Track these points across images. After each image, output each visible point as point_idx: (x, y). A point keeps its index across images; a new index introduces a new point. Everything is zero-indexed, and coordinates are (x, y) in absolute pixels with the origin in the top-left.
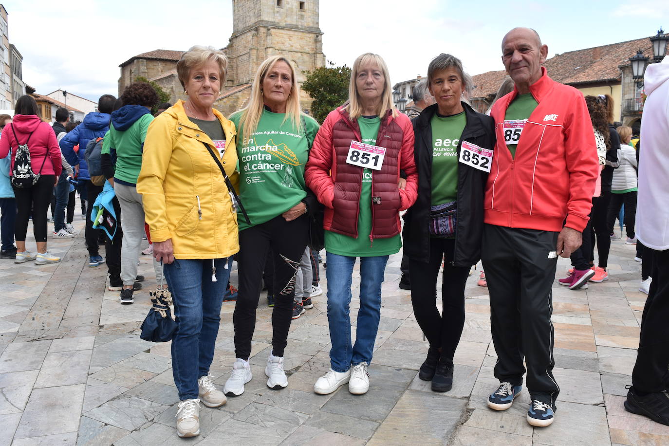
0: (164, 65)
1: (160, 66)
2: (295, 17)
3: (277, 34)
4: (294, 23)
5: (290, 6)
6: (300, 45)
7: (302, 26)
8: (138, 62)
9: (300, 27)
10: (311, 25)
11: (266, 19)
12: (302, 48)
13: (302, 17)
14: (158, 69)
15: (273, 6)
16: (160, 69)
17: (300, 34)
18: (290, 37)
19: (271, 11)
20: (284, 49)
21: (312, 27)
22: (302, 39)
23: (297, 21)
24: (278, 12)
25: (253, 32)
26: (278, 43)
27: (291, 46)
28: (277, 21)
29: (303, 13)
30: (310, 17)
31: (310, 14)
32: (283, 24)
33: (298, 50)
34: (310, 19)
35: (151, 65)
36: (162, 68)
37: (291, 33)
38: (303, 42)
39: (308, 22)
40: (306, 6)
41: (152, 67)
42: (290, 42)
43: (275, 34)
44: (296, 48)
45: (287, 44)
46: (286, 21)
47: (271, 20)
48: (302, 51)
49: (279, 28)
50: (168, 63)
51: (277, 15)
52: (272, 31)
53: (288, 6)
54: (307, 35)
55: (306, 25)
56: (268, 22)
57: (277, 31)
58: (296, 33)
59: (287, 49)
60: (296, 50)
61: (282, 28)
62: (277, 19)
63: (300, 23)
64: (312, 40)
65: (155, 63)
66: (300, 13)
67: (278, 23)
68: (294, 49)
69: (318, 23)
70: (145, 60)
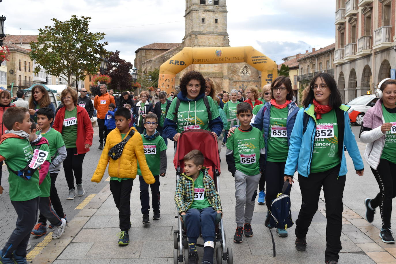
0: (155, 52)
1: (153, 53)
2: (212, 28)
3: (201, 38)
4: (212, 31)
5: (209, 22)
6: (215, 42)
7: (216, 32)
8: (141, 51)
9: (215, 32)
10: (222, 31)
11: (195, 30)
12: (216, 44)
13: (216, 27)
14: (152, 54)
15: (200, 23)
16: (153, 55)
17: (215, 36)
18: (209, 39)
19: (198, 25)
20: (206, 45)
21: (222, 32)
22: (216, 39)
23: (213, 30)
24: (202, 26)
25: (189, 37)
26: (202, 42)
27: (210, 43)
28: (202, 30)
29: (217, 25)
30: (221, 27)
31: (221, 25)
32: (205, 32)
33: (214, 45)
34: (221, 28)
35: (148, 52)
36: (154, 54)
37: (210, 36)
38: (217, 41)
39: (220, 29)
40: (219, 21)
41: (149, 54)
42: (209, 41)
43: (200, 38)
44: (212, 44)
45: (207, 42)
46: (207, 30)
47: (198, 30)
48: (216, 45)
49: (202, 35)
50: (158, 51)
51: (202, 27)
52: (199, 36)
53: (208, 22)
54: (219, 37)
55: (218, 31)
56: (196, 32)
57: (201, 36)
58: (213, 36)
59: (207, 45)
60: (212, 45)
61: (204, 34)
62: (202, 29)
63: (215, 31)
64: (222, 39)
65: (150, 51)
66: (215, 25)
67: (202, 32)
68: (211, 44)
69: (226, 30)
70: (145, 50)
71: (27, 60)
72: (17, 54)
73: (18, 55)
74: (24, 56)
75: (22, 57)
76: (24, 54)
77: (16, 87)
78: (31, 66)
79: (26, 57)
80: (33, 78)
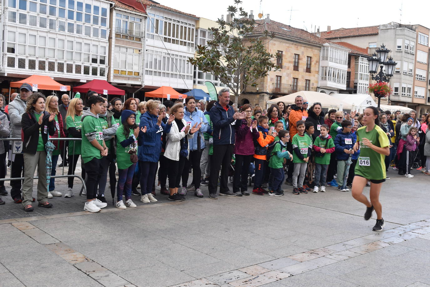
71: (303, 53)
72: (271, 41)
73: (277, 43)
74: (293, 46)
75: (289, 47)
76: (292, 42)
77: (262, 94)
78: (313, 64)
79: (299, 47)
80: (317, 82)
